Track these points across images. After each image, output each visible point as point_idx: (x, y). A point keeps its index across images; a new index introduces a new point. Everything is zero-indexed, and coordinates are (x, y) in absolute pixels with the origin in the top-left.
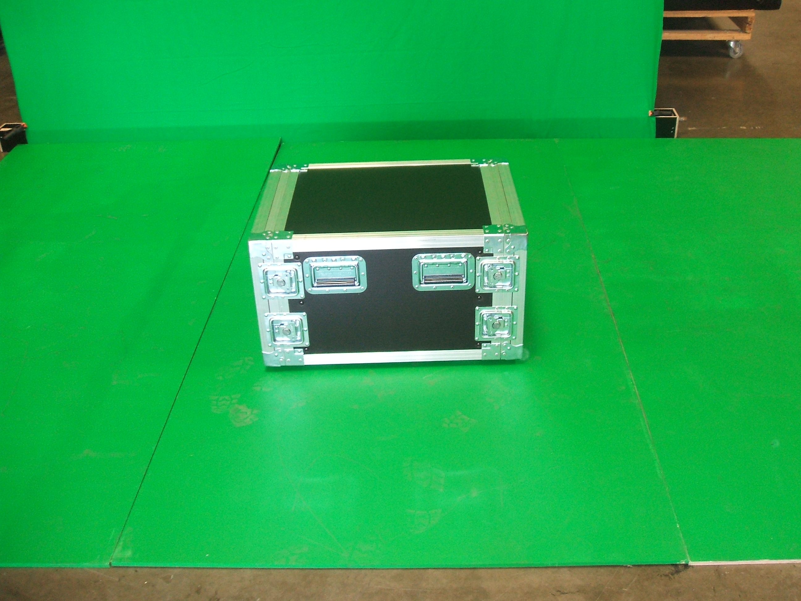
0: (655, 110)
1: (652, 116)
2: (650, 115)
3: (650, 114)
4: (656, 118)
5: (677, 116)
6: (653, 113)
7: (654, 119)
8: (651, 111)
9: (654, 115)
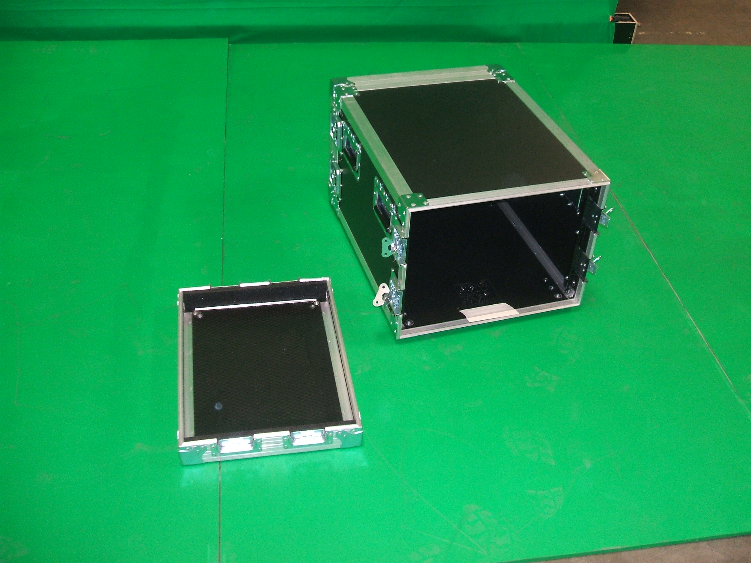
0: (616, 15)
1: (612, 21)
2: (610, 21)
3: (611, 19)
4: (616, 23)
5: (636, 22)
6: (613, 19)
7: (614, 24)
8: (612, 17)
9: (614, 20)
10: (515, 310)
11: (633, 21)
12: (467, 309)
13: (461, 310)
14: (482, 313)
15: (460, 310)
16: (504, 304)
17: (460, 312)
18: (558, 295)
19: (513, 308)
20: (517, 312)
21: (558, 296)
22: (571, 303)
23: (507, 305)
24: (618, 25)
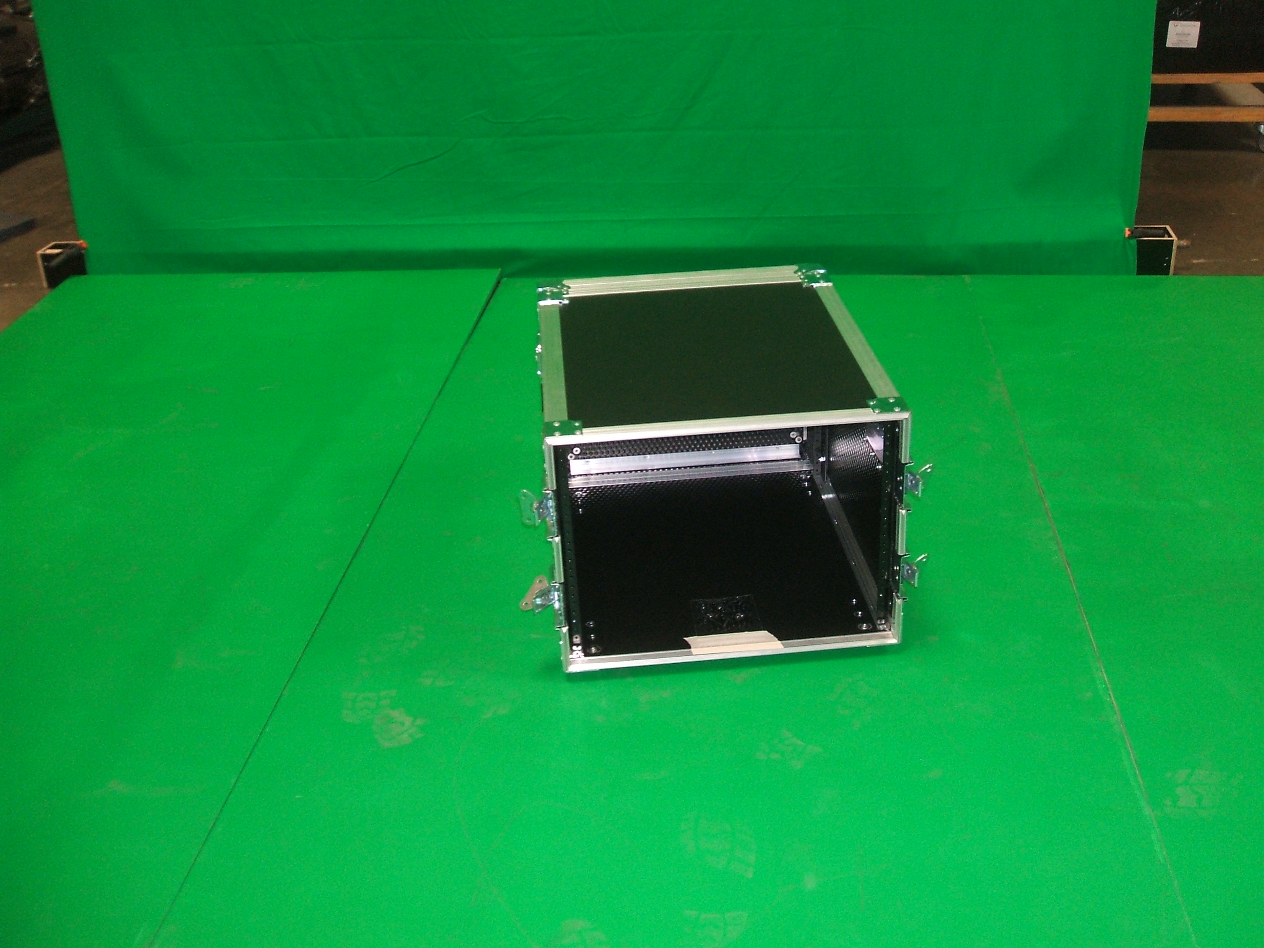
0: (1135, 227)
1: (1130, 237)
2: (1127, 236)
3: (1127, 233)
4: (1137, 239)
5: (1174, 238)
6: (1132, 233)
7: (1134, 242)
8: (1129, 230)
9: (1133, 235)
10: (780, 642)
11: (1171, 237)
12: (698, 635)
13: (688, 637)
14: (721, 643)
15: (685, 637)
16: (765, 633)
17: (684, 640)
18: (865, 625)
19: (777, 639)
20: (781, 645)
21: (864, 627)
22: (884, 637)
23: (770, 634)
24: (1140, 243)
